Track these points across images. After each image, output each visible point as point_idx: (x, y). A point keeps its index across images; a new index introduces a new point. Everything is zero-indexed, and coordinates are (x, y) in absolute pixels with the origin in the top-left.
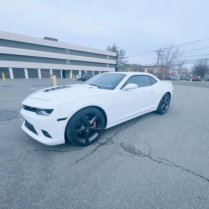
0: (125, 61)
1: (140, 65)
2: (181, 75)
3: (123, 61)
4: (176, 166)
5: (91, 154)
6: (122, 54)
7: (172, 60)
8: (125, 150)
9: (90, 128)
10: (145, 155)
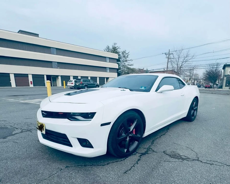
0: (129, 65)
1: (147, 69)
2: (192, 82)
3: (126, 64)
4: (228, 166)
5: (136, 164)
6: (124, 57)
7: (183, 64)
8: (171, 157)
9: (130, 135)
10: (193, 160)
